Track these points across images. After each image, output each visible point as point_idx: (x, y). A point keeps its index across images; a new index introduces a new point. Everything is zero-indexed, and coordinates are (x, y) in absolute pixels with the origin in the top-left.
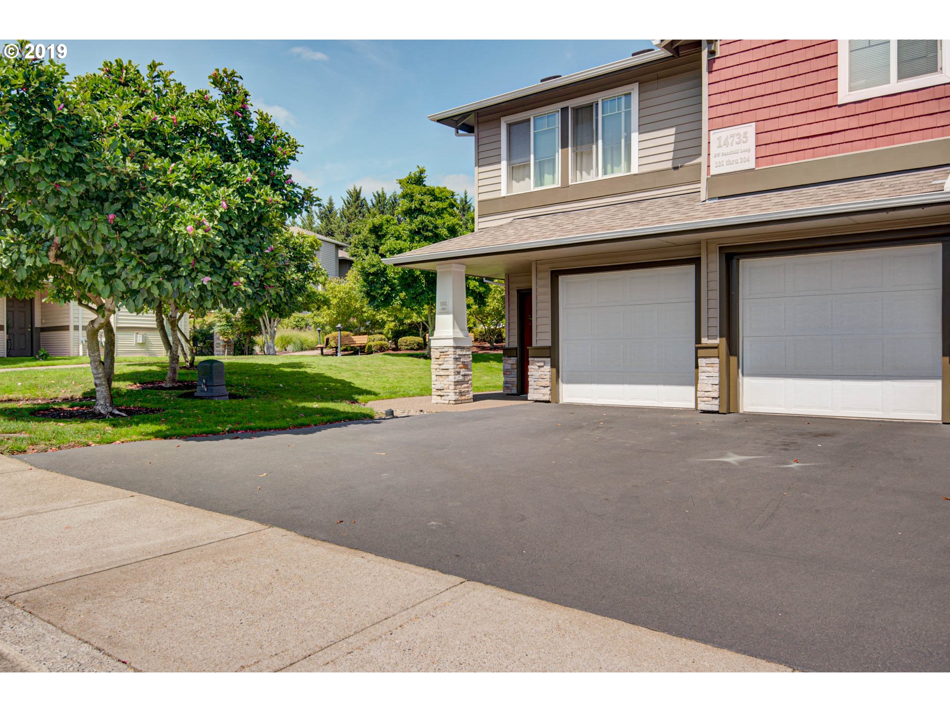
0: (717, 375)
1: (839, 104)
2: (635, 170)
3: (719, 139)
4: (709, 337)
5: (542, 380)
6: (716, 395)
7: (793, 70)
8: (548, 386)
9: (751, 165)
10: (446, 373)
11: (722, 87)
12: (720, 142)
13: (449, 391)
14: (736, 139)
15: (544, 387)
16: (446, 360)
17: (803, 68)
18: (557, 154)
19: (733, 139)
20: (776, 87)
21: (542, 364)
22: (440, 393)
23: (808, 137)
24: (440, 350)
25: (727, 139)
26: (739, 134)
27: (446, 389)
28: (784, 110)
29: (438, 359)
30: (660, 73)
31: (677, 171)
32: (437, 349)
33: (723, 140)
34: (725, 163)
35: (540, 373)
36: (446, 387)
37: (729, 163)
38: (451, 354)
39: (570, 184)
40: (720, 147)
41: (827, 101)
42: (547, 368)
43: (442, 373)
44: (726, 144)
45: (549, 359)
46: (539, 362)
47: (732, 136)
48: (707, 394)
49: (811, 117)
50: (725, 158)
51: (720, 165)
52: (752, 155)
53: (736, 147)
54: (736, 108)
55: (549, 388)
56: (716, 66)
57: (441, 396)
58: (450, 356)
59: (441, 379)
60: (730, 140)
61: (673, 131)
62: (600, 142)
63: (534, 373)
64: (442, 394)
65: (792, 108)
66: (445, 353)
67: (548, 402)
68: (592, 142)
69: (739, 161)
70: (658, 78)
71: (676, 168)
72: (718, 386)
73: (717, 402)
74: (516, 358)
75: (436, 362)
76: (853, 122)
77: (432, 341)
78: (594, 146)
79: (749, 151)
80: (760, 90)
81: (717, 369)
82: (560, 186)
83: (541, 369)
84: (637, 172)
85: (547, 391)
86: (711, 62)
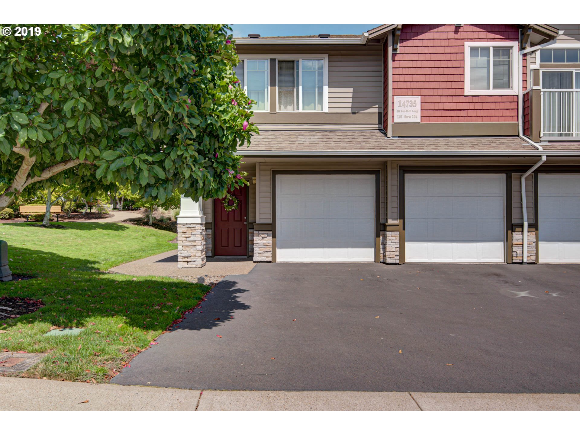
0: (398, 241)
1: (465, 95)
2: (326, 110)
3: (400, 102)
4: (393, 219)
5: (265, 247)
6: (398, 253)
7: (441, 71)
8: (271, 251)
9: (418, 120)
10: (194, 244)
11: (401, 71)
12: (400, 104)
13: (196, 257)
14: (409, 104)
15: (267, 252)
16: (193, 233)
17: (446, 71)
18: (266, 90)
19: (408, 104)
20: (432, 78)
21: (266, 235)
22: (186, 259)
23: (449, 110)
24: (188, 226)
25: (404, 103)
26: (411, 101)
27: (194, 256)
28: (436, 92)
29: (186, 233)
30: (343, 52)
31: (354, 115)
32: (184, 225)
33: (402, 103)
34: (403, 117)
35: (264, 242)
36: (192, 255)
37: (406, 117)
38: (198, 229)
39: (277, 112)
40: (400, 106)
41: (459, 92)
42: (270, 238)
43: (188, 244)
44: (404, 106)
45: (271, 232)
46: (263, 234)
47: (407, 101)
48: (392, 253)
49: (450, 99)
50: (403, 114)
51: (400, 117)
52: (419, 114)
53: (409, 108)
54: (409, 85)
55: (271, 252)
56: (397, 58)
57: (188, 262)
58: (197, 231)
59: (187, 249)
60: (406, 104)
61: (351, 90)
62: (300, 88)
63: (259, 242)
64: (189, 260)
65: (440, 92)
66: (192, 229)
67: (270, 262)
68: (294, 86)
69: (412, 117)
70: (342, 55)
71: (354, 113)
72: (398, 248)
73: (398, 258)
74: (211, 230)
75: (183, 236)
76: (471, 106)
77: (178, 219)
78: (295, 90)
79: (417, 112)
80: (423, 78)
81: (398, 238)
82: (269, 112)
83: (264, 239)
84: (327, 111)
85: (270, 254)
86: (394, 55)
